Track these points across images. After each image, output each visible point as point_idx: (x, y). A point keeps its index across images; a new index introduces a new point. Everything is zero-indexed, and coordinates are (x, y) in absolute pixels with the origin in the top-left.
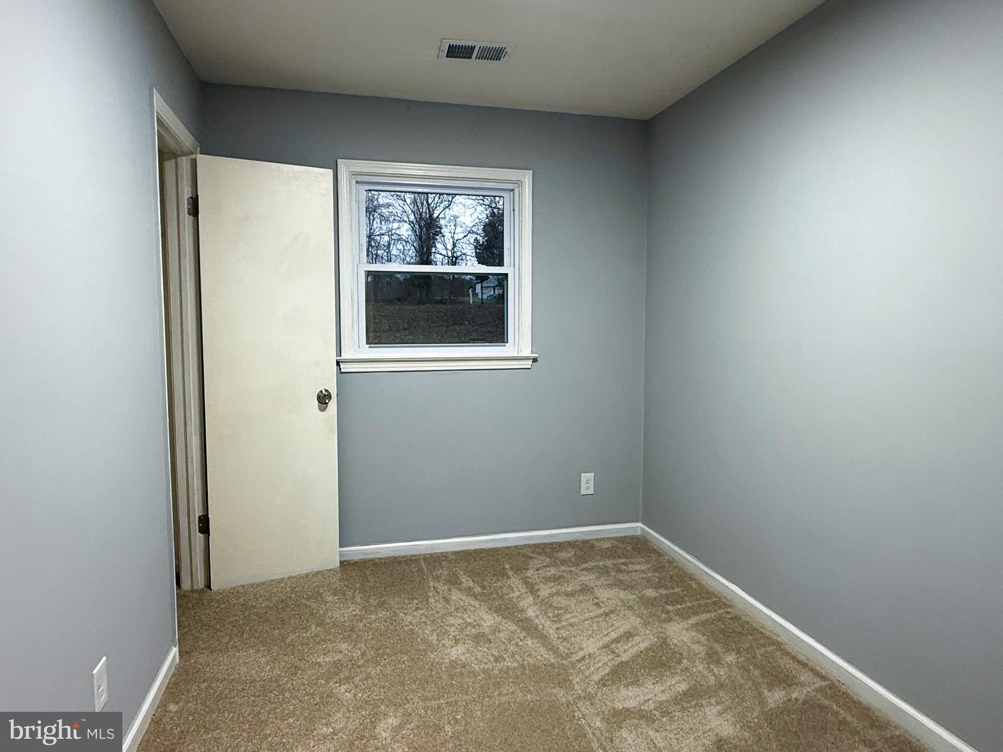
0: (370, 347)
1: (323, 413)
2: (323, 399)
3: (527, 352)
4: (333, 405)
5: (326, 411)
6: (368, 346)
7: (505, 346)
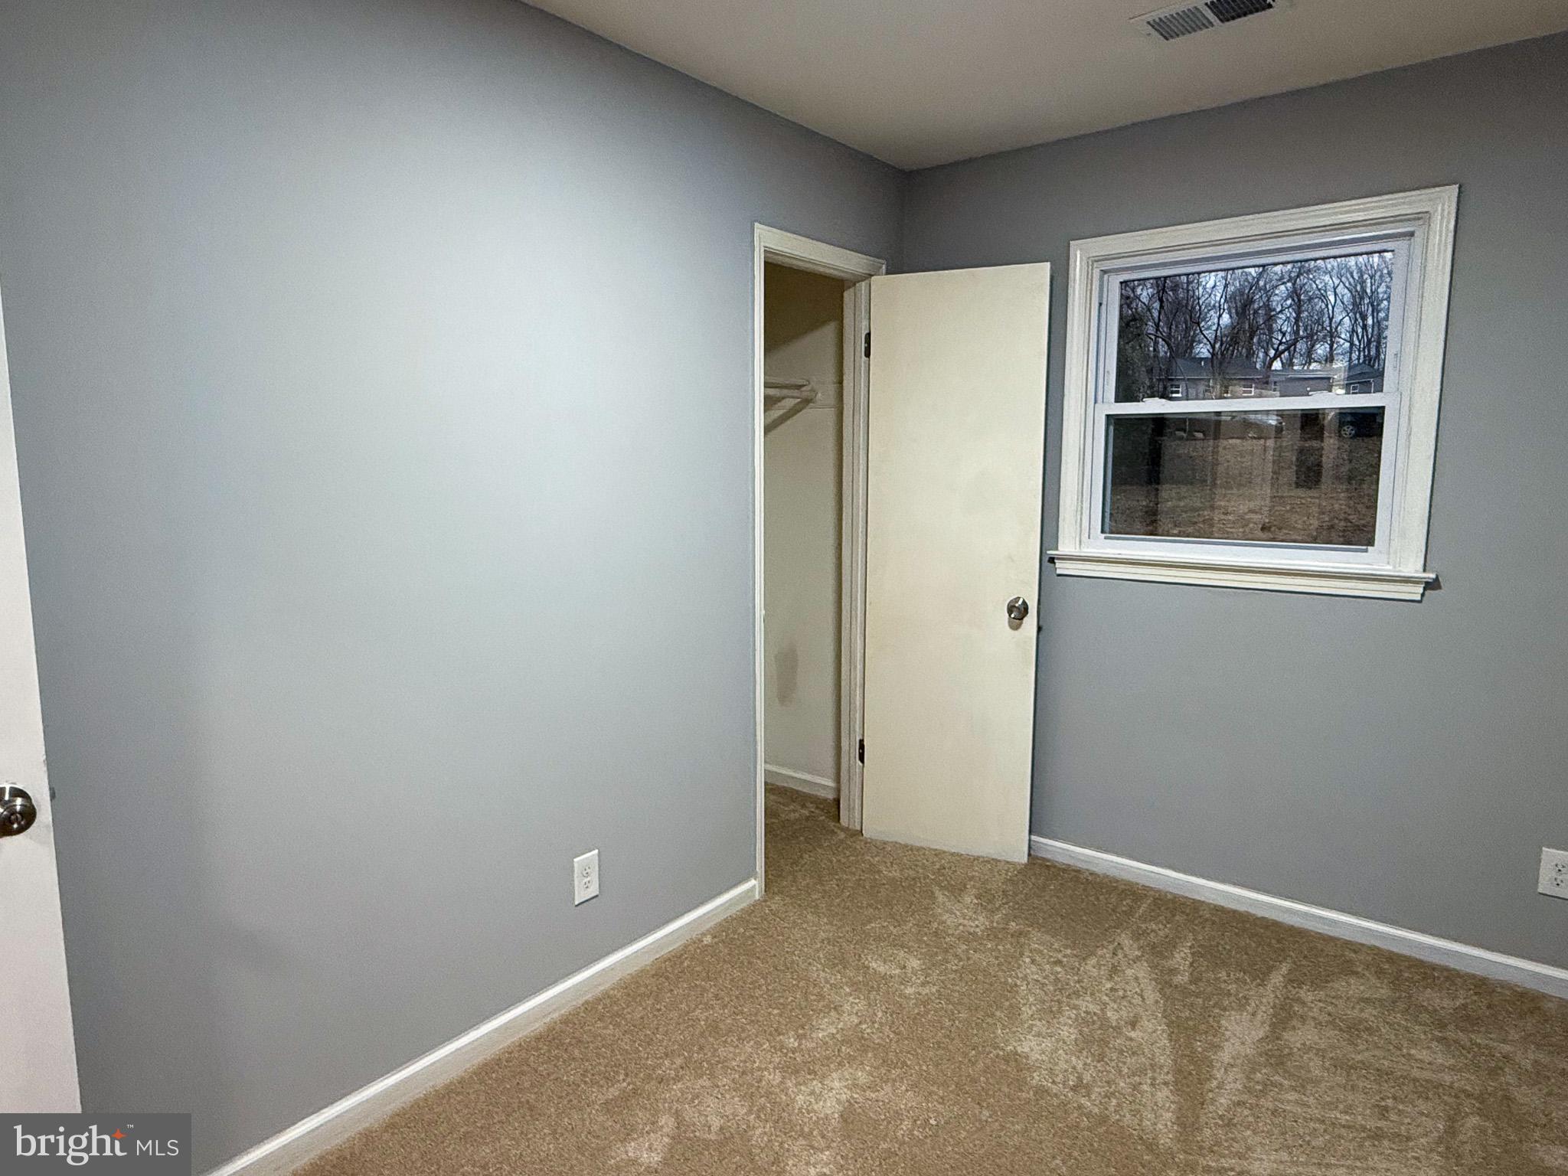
0: (1105, 538)
1: (1013, 632)
2: (1017, 612)
3: (1412, 566)
4: (1031, 622)
5: (1020, 630)
6: (1104, 535)
7: (1366, 551)
